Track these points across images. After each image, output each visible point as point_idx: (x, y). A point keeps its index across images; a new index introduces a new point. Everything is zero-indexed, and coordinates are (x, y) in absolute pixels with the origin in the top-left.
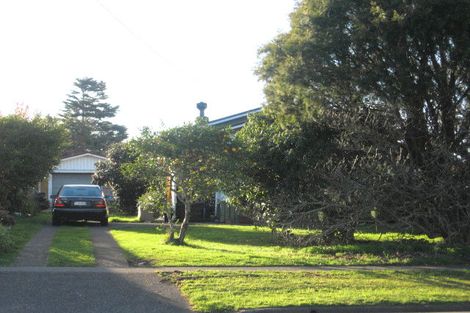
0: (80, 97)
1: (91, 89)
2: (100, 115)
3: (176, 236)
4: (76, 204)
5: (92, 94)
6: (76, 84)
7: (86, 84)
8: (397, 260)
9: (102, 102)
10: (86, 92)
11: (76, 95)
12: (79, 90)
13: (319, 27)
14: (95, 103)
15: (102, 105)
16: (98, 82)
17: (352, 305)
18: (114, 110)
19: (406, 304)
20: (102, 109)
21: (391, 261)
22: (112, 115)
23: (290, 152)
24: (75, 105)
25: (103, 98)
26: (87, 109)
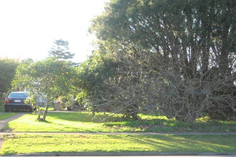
0: (56, 49)
1: (62, 45)
2: (66, 57)
3: (42, 117)
4: (16, 101)
5: (62, 47)
6: (54, 42)
7: (59, 42)
8: (139, 129)
9: (67, 51)
10: (60, 46)
11: (54, 48)
12: (56, 45)
13: (114, 9)
14: (63, 52)
15: (67, 53)
16: (65, 41)
17: (80, 152)
18: (73, 55)
19: (109, 152)
20: (67, 55)
21: (136, 130)
22: (72, 58)
23: (97, 74)
24: (54, 53)
25: (68, 49)
26: (60, 55)
